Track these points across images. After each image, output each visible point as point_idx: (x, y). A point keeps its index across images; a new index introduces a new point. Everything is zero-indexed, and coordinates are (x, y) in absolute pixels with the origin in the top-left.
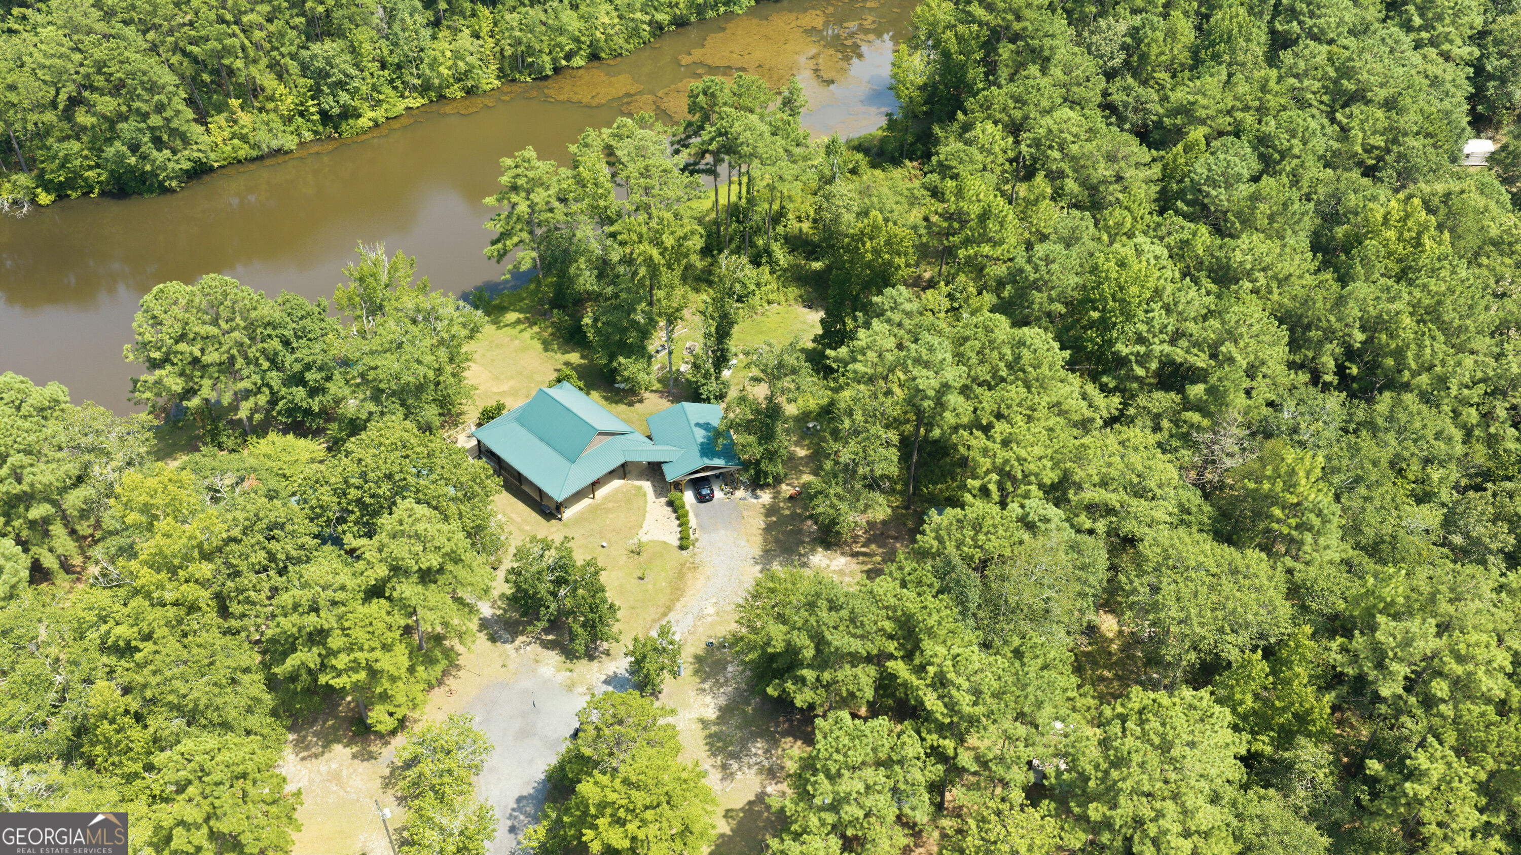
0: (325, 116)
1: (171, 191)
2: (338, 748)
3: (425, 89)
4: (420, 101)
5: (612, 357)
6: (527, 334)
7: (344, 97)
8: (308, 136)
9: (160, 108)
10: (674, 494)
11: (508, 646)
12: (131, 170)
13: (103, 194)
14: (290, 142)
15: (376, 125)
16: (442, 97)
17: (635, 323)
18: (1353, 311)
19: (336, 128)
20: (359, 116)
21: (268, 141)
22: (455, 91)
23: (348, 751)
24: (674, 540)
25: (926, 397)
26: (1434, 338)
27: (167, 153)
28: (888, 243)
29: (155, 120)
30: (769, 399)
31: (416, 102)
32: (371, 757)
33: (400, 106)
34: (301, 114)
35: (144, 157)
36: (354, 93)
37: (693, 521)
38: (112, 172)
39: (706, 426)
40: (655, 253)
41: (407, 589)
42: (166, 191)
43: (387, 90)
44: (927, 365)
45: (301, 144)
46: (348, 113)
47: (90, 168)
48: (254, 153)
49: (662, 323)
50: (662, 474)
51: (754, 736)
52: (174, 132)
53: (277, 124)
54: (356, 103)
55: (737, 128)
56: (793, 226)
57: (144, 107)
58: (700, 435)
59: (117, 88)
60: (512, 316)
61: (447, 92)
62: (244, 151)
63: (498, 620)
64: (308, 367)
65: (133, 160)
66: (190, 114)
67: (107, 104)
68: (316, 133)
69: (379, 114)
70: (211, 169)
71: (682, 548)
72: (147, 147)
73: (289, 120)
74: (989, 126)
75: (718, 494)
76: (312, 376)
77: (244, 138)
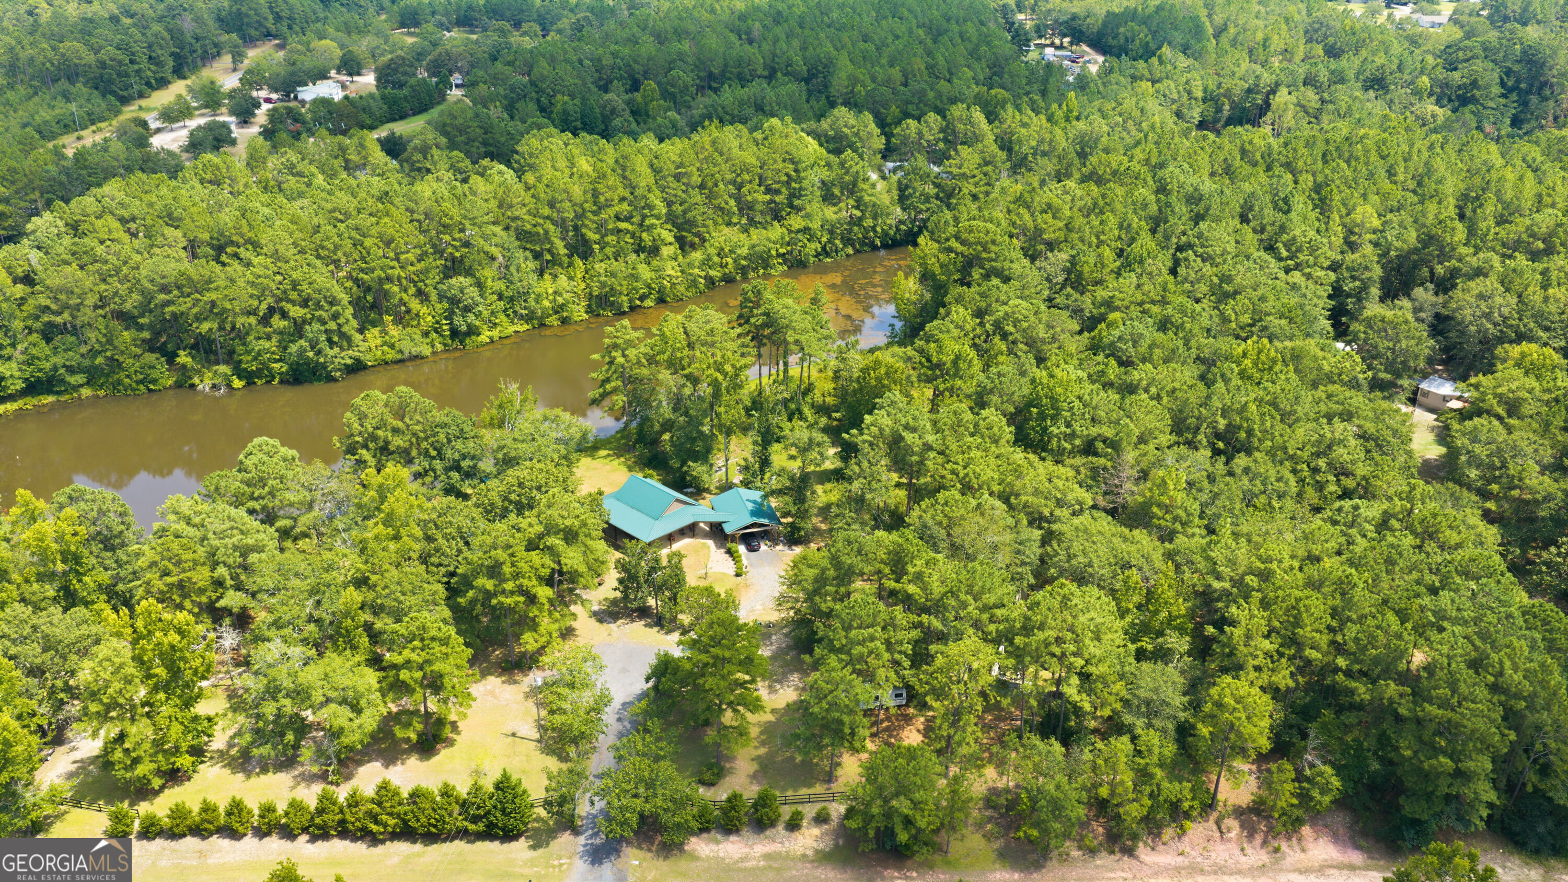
0: (455, 333)
1: (335, 380)
2: (491, 679)
3: (528, 318)
4: (526, 327)
5: (684, 463)
6: (616, 462)
7: (471, 318)
8: (439, 347)
9: (335, 317)
10: (729, 545)
11: (612, 626)
12: (308, 361)
13: (282, 382)
14: (427, 351)
15: (492, 341)
16: (542, 325)
17: (702, 433)
18: (1216, 403)
19: (461, 342)
20: (479, 334)
21: (409, 348)
22: (553, 320)
23: (499, 680)
24: (732, 572)
25: (913, 453)
26: (1273, 417)
27: (337, 350)
28: (887, 374)
29: (332, 325)
30: (802, 468)
31: (523, 327)
32: (515, 682)
33: (511, 329)
34: (436, 331)
35: (319, 353)
36: (478, 315)
37: (745, 562)
38: (291, 365)
39: (754, 502)
40: (720, 377)
41: (555, 541)
42: (331, 379)
43: (502, 317)
44: (914, 430)
45: (434, 353)
46: (472, 331)
47: (276, 361)
48: (399, 356)
49: (721, 438)
50: (722, 530)
51: (792, 672)
52: (342, 335)
53: (418, 337)
54: (477, 323)
55: (777, 307)
56: (818, 398)
57: (324, 314)
58: (750, 506)
59: (305, 303)
60: (603, 453)
61: (548, 321)
62: (391, 355)
63: (604, 611)
64: (464, 457)
65: (311, 354)
66: (354, 323)
67: (296, 312)
68: (445, 345)
69: (495, 333)
70: (365, 367)
71: (738, 575)
72: (324, 345)
73: (426, 334)
74: (961, 310)
75: (763, 547)
76: (465, 464)
77: (392, 346)
